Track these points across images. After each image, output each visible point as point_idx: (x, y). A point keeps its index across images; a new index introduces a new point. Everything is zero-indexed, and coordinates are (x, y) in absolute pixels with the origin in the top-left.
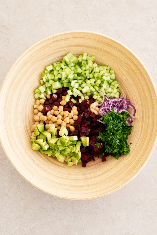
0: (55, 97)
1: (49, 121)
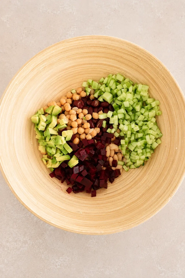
1: (69, 114)
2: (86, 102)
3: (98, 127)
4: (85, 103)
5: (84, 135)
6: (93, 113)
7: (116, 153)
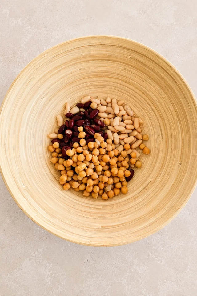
0: (69, 133)
1: (76, 162)
2: (66, 143)
3: (94, 133)
4: (66, 145)
5: (101, 149)
6: (79, 137)
7: (122, 121)
